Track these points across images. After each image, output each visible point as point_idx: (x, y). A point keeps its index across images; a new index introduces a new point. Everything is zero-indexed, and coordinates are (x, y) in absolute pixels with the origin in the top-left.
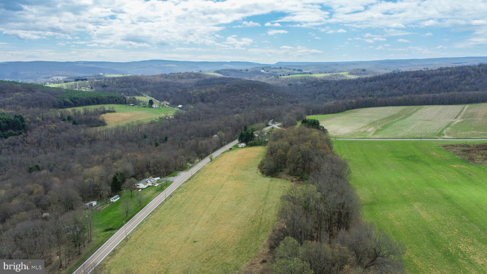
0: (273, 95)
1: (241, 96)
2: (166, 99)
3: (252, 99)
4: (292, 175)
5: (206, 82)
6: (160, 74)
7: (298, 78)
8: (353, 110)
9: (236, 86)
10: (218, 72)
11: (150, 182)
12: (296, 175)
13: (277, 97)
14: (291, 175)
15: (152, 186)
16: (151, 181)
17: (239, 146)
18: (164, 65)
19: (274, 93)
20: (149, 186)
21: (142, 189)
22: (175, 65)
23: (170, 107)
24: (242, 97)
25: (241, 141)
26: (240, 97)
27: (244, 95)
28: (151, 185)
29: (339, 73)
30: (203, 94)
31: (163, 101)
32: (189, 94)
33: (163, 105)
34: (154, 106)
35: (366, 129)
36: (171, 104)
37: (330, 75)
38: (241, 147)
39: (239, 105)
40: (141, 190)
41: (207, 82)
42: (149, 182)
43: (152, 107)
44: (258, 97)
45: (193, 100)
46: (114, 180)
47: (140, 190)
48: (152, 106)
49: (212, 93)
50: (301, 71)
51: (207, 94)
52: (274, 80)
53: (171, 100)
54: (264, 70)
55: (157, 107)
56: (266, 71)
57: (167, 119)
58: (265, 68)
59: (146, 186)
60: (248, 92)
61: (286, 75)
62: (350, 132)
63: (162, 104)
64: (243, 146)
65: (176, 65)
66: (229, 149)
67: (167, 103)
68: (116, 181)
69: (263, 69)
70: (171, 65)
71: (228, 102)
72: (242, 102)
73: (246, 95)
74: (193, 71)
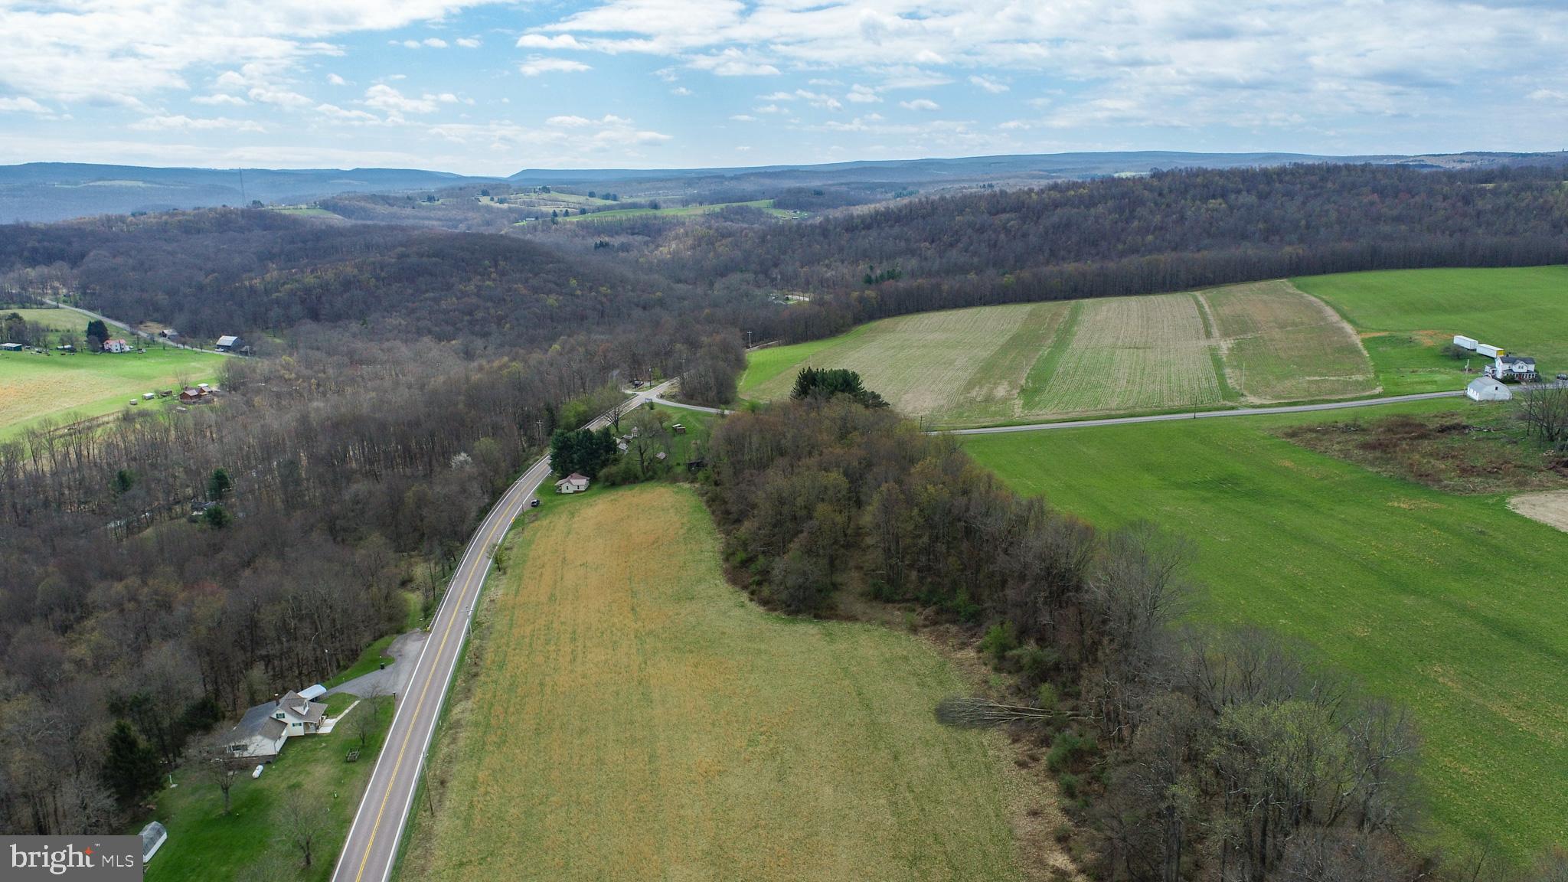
0: (573, 282)
1: (462, 292)
2: (156, 315)
3: (504, 300)
4: (893, 602)
5: (300, 245)
6: (97, 217)
7: (621, 222)
8: (874, 324)
9: (435, 255)
10: (326, 206)
11: (296, 721)
12: (907, 601)
13: (591, 289)
14: (888, 601)
15: (306, 735)
16: (298, 714)
17: (564, 490)
18: (92, 181)
19: (575, 277)
20: (290, 740)
21: (268, 761)
22: (141, 184)
23: (184, 344)
24: (464, 294)
25: (563, 467)
26: (459, 294)
27: (473, 287)
28: (300, 731)
29: (749, 203)
30: (308, 290)
31: (141, 323)
32: (252, 290)
33: (148, 341)
34: (113, 344)
35: (985, 390)
36: (181, 335)
37: (722, 209)
38: (571, 490)
39: (465, 323)
40: (260, 768)
41: (304, 242)
42: (289, 719)
43: (103, 348)
44: (524, 291)
45: (275, 312)
46: (117, 750)
47: (257, 772)
48: (106, 347)
49: (347, 284)
50: (615, 198)
51: (325, 287)
52: (543, 231)
53: (182, 319)
54: (489, 198)
55: (127, 349)
56: (496, 199)
57: (191, 397)
58: (490, 191)
59: (280, 744)
60: (482, 275)
61: (575, 214)
62: (942, 402)
63: (143, 334)
64: (582, 488)
65: (145, 181)
66: (529, 508)
67: (166, 332)
68: (131, 752)
69: (485, 193)
70: (124, 183)
71: (418, 315)
72: (470, 313)
73: (479, 288)
74: (228, 205)
